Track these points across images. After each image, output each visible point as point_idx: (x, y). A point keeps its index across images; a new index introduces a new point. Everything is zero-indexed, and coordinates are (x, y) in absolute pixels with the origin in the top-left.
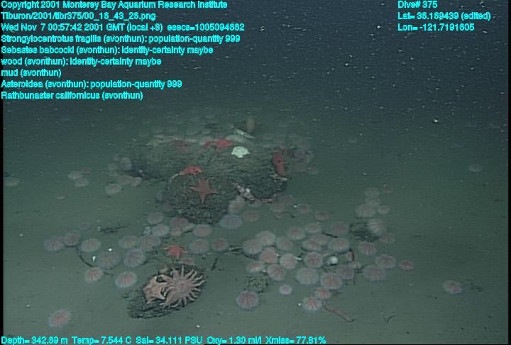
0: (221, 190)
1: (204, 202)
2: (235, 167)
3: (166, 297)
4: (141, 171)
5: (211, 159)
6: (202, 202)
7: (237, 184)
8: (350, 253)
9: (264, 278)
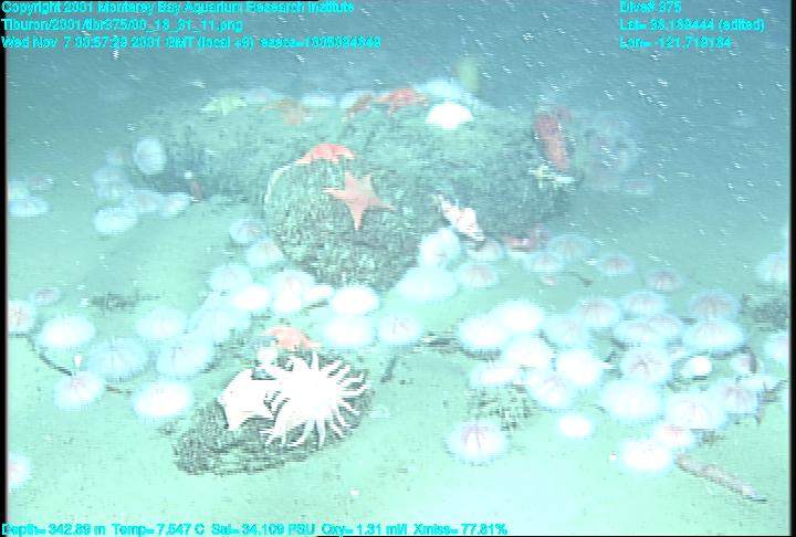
0: (401, 204)
1: (361, 228)
2: (437, 153)
3: (276, 414)
4: (188, 175)
5: (373, 134)
6: (357, 226)
7: (441, 197)
8: (745, 357)
9: (520, 396)
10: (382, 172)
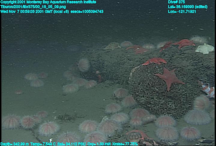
4: (97, 72)
10: (179, 69)
